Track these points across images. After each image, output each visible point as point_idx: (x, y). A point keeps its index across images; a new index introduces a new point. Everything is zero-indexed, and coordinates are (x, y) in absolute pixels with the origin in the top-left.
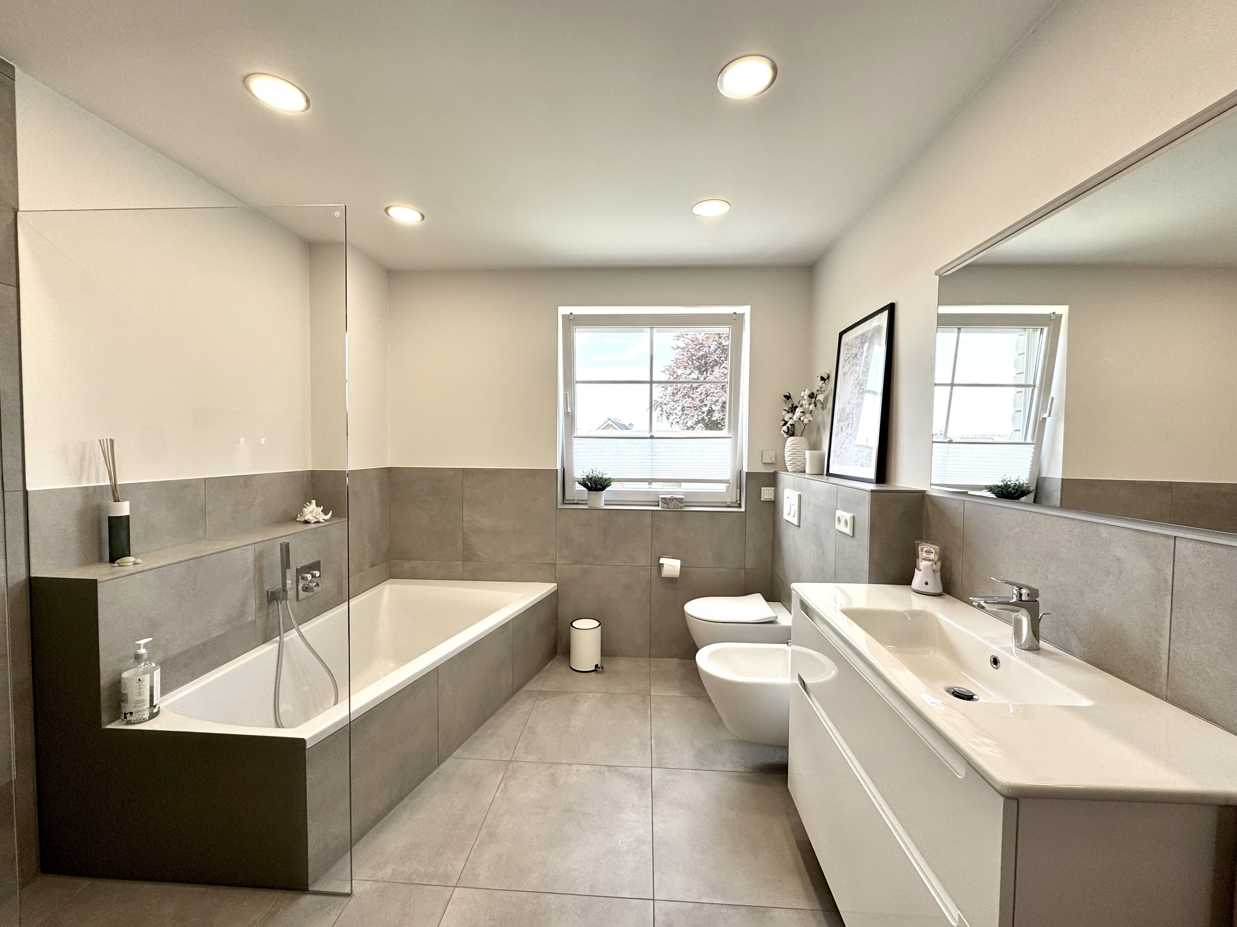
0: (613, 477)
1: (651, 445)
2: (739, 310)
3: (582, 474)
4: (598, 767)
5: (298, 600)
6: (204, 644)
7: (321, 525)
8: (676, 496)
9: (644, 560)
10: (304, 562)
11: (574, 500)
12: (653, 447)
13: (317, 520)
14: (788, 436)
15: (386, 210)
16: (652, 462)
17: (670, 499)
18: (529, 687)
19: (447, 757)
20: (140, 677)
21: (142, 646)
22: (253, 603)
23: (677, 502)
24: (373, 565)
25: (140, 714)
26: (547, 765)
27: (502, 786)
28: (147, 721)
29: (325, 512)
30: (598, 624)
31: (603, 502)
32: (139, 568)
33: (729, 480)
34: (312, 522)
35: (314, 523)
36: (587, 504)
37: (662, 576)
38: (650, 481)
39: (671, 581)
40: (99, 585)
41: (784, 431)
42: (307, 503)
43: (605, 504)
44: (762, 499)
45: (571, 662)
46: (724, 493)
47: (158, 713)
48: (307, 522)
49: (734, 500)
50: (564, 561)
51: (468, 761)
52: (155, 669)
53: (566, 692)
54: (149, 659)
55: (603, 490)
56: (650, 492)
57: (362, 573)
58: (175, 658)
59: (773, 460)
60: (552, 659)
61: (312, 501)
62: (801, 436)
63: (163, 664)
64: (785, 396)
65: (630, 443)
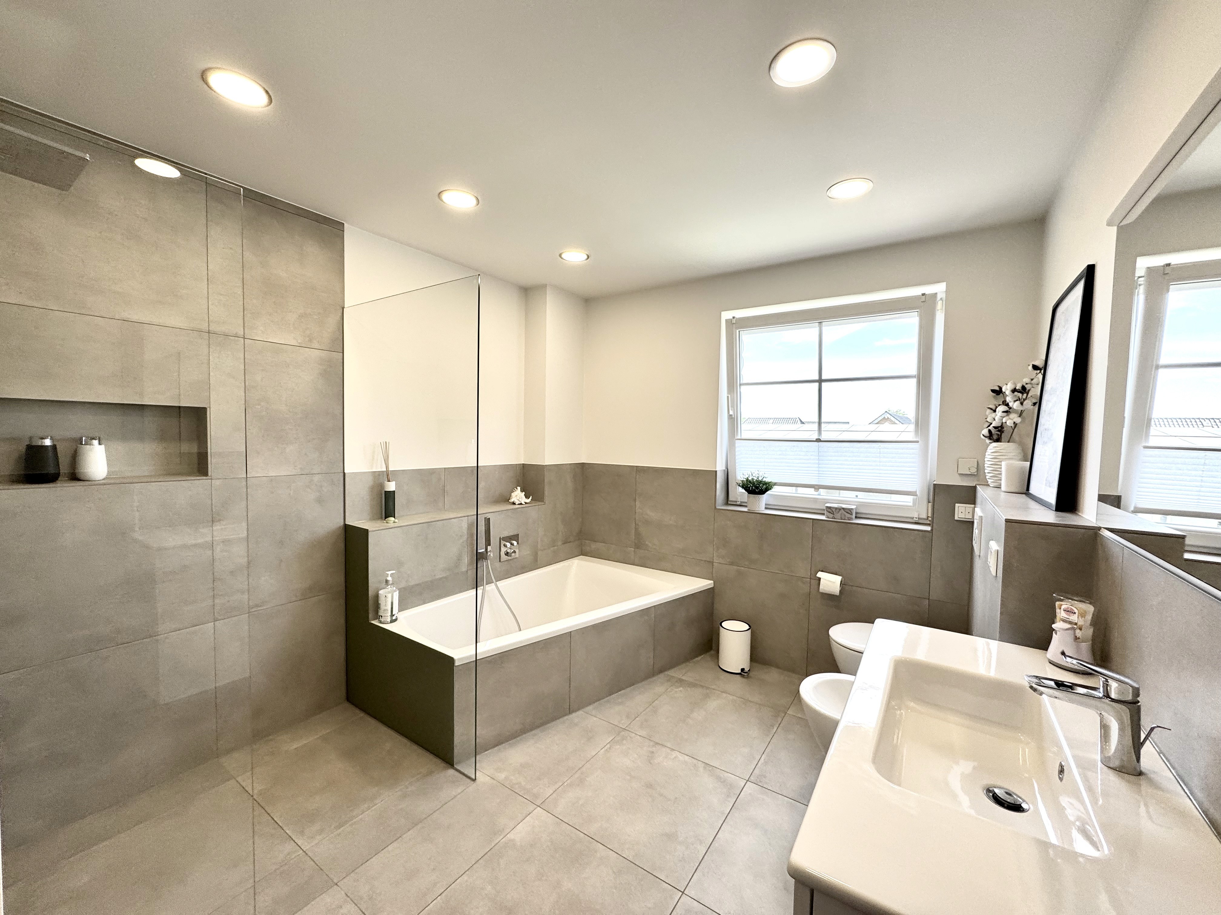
0: (774, 481)
1: (817, 448)
2: (928, 289)
3: (742, 476)
4: (695, 761)
5: (500, 561)
6: (432, 582)
7: (522, 506)
8: (844, 506)
9: (802, 570)
10: (506, 534)
11: (736, 502)
12: (820, 451)
13: (520, 503)
14: (991, 441)
15: (560, 255)
16: (819, 468)
17: (836, 509)
18: (671, 673)
19: (578, 709)
20: (386, 595)
21: (389, 575)
22: (466, 560)
23: (845, 513)
24: (565, 543)
25: (385, 618)
26: (652, 743)
27: (608, 746)
28: (389, 623)
29: (527, 497)
30: (748, 627)
31: (764, 506)
32: (396, 525)
33: (916, 492)
34: (517, 504)
35: (518, 504)
36: (746, 506)
37: (821, 591)
38: (817, 487)
39: (829, 597)
40: (370, 533)
41: (983, 435)
42: (515, 489)
43: (766, 508)
44: (956, 518)
45: (720, 662)
46: (910, 506)
47: (396, 620)
48: (514, 504)
49: (925, 516)
50: (721, 561)
51: (593, 717)
52: (395, 591)
53: (702, 687)
54: (392, 584)
55: (764, 494)
56: (818, 499)
57: (556, 547)
58: (413, 587)
59: (974, 470)
60: (704, 653)
61: (518, 487)
62: (1008, 442)
63: (400, 590)
64: (993, 391)
65: (794, 446)
